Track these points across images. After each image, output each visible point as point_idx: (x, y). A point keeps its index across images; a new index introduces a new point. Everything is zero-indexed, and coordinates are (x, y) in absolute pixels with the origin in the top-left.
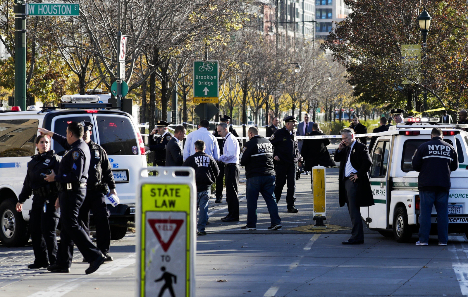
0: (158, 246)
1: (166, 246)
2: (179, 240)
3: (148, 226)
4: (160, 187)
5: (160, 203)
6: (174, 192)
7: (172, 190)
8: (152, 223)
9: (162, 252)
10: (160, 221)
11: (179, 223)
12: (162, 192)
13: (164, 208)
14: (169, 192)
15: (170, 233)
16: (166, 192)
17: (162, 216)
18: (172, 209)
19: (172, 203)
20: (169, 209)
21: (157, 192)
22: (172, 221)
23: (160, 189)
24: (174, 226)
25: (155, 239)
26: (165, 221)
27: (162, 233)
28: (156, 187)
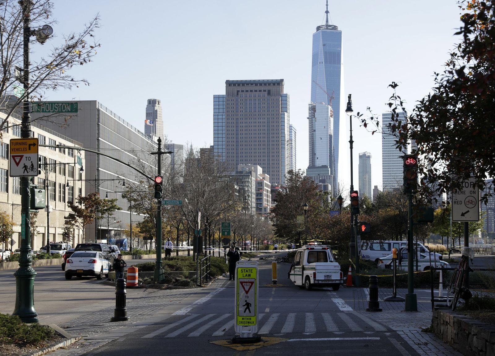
0: (244, 292)
1: (247, 292)
2: (252, 290)
3: (240, 284)
4: (245, 269)
5: (244, 275)
6: (250, 271)
7: (249, 270)
8: (242, 283)
9: (246, 295)
10: (245, 282)
11: (252, 283)
12: (245, 271)
13: (246, 277)
14: (248, 271)
15: (248, 287)
16: (247, 271)
17: (245, 280)
18: (249, 277)
19: (249, 275)
20: (248, 277)
21: (243, 271)
22: (250, 282)
23: (244, 270)
24: (250, 284)
25: (243, 289)
26: (247, 282)
27: (245, 287)
28: (243, 269)
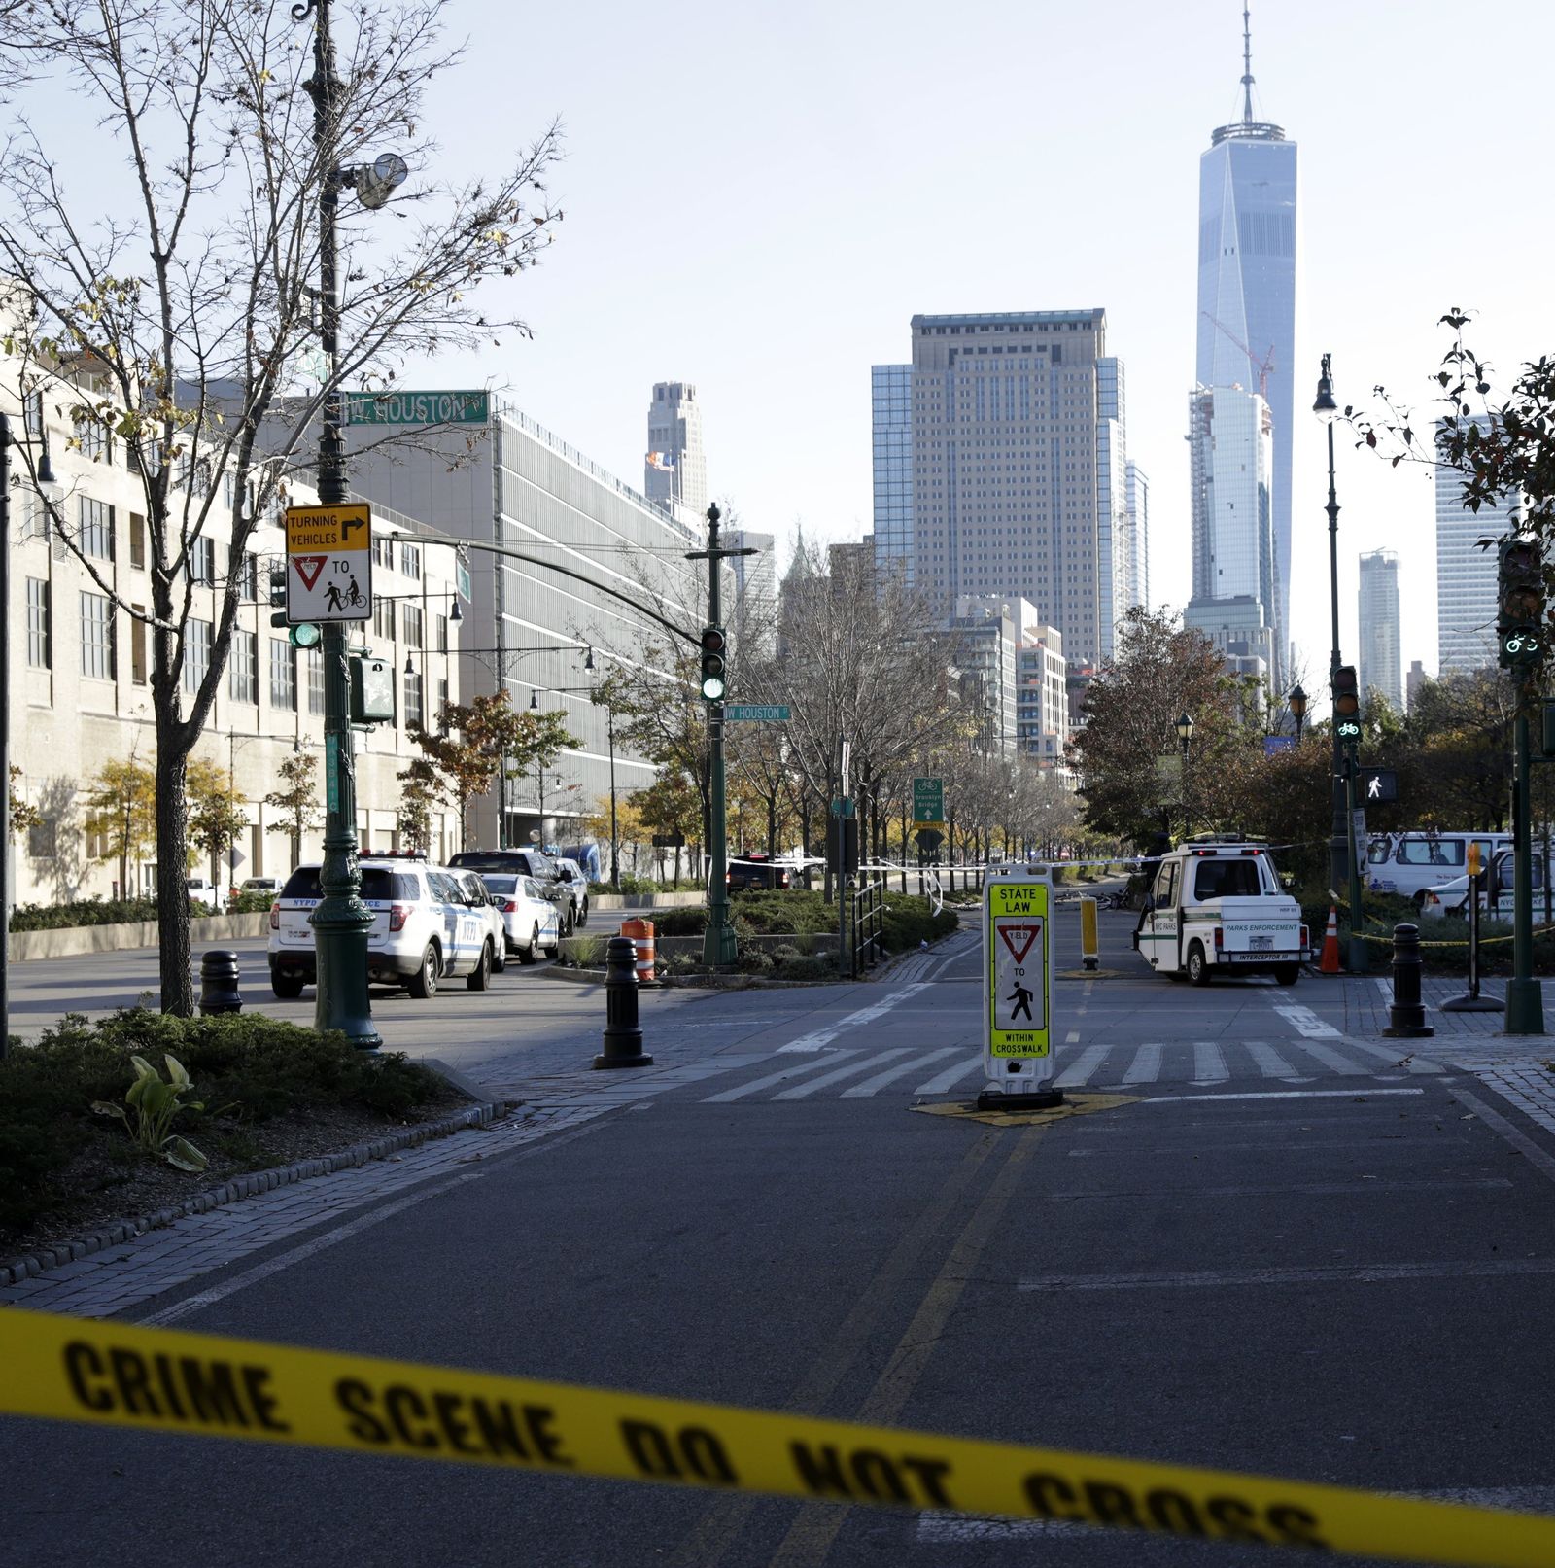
0: (1010, 957)
1: (1019, 958)
2: (1035, 950)
3: (998, 933)
4: (1011, 887)
5: (1011, 907)
6: (1028, 893)
7: (1025, 890)
8: (1003, 930)
9: (1015, 965)
10: (1012, 928)
11: (1035, 930)
12: (1014, 893)
13: (1017, 913)
14: (1023, 893)
15: (1024, 942)
16: (1018, 894)
17: (1014, 922)
18: (1026, 913)
19: (1026, 907)
20: (1022, 913)
21: (1008, 893)
22: (1027, 928)
23: (1011, 890)
24: (1029, 933)
25: (1006, 949)
26: (1018, 928)
27: (1014, 942)
28: (1007, 887)
